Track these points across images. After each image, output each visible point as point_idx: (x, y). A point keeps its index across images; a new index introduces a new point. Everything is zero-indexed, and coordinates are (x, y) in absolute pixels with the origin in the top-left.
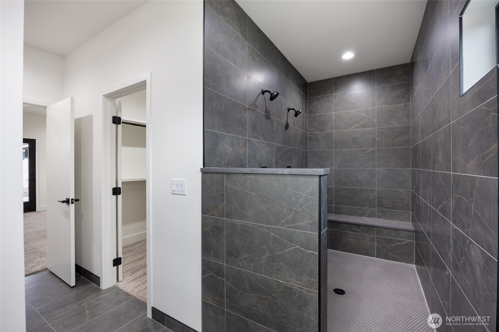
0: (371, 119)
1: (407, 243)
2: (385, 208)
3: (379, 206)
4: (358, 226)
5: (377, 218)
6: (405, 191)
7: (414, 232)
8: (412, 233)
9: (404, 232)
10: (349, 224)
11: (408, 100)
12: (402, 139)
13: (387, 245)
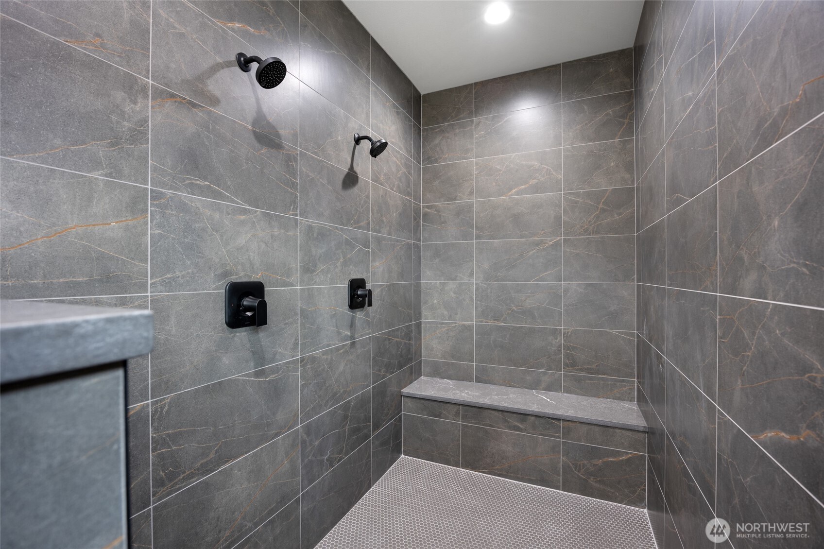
0: (552, 174)
1: (630, 458)
2: (582, 370)
3: (568, 367)
4: (522, 416)
5: (564, 392)
6: (622, 333)
7: (645, 432)
8: (642, 435)
9: (623, 432)
10: (502, 411)
11: (630, 131)
12: (617, 217)
13: (585, 462)
